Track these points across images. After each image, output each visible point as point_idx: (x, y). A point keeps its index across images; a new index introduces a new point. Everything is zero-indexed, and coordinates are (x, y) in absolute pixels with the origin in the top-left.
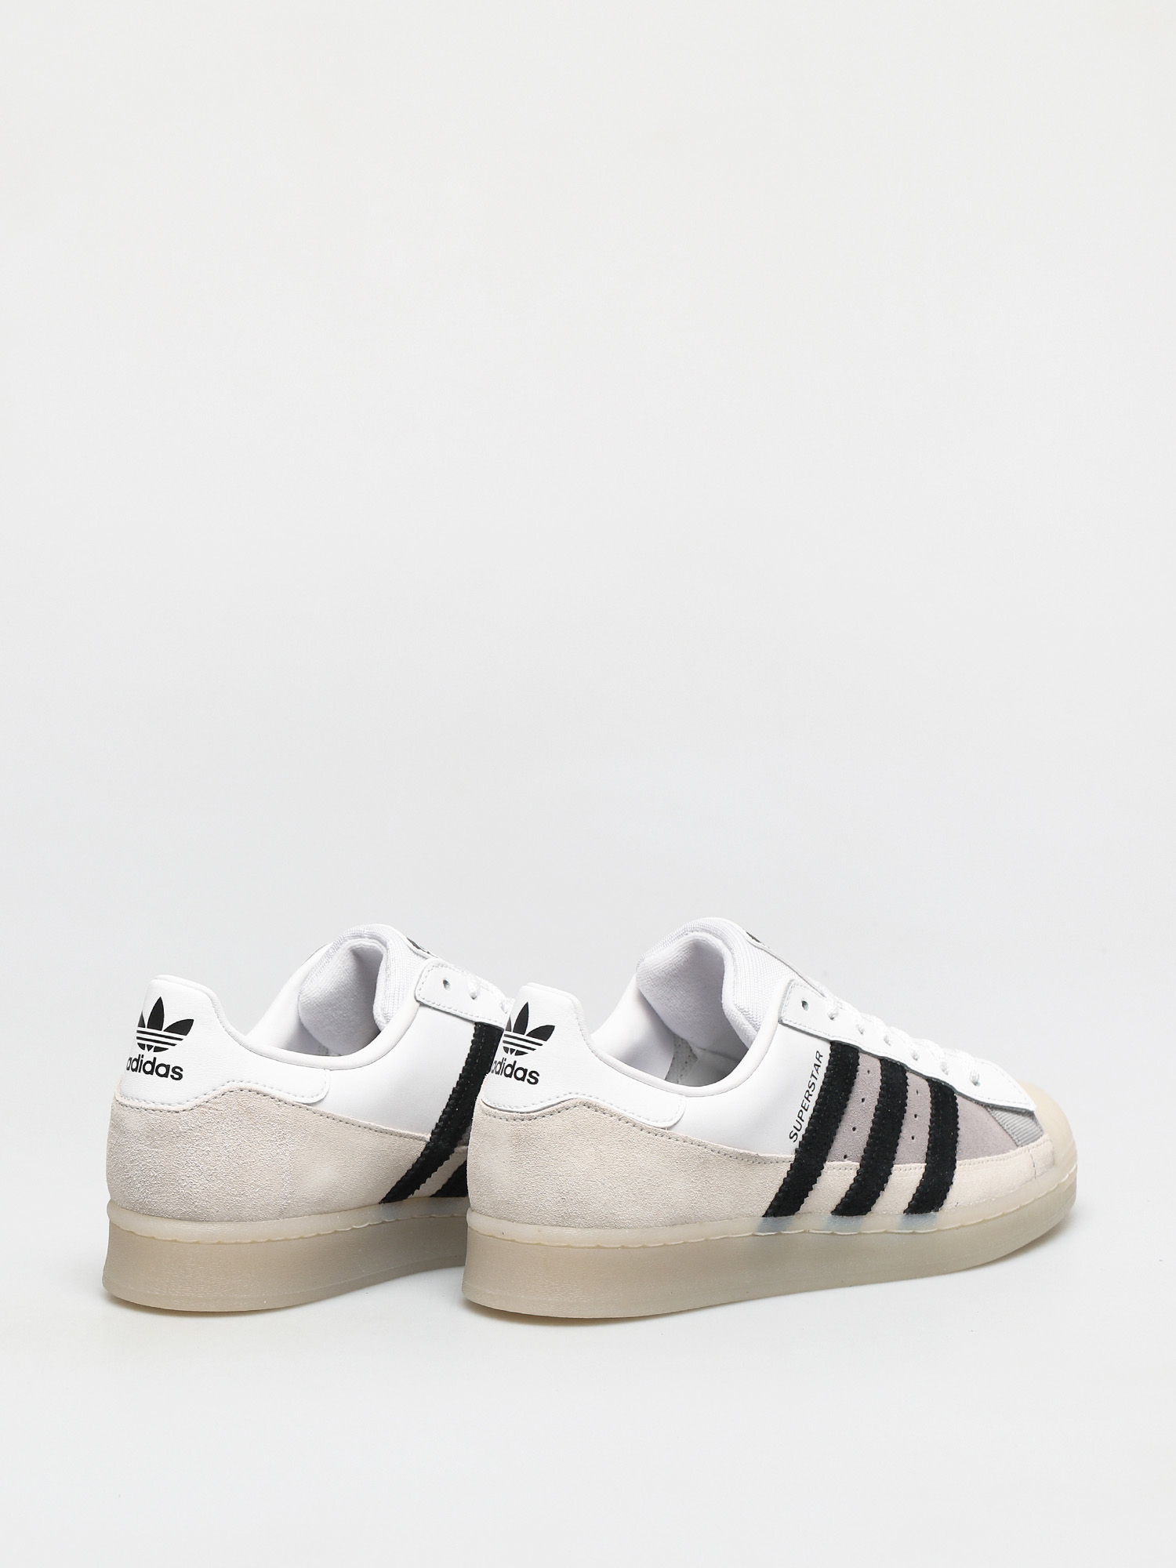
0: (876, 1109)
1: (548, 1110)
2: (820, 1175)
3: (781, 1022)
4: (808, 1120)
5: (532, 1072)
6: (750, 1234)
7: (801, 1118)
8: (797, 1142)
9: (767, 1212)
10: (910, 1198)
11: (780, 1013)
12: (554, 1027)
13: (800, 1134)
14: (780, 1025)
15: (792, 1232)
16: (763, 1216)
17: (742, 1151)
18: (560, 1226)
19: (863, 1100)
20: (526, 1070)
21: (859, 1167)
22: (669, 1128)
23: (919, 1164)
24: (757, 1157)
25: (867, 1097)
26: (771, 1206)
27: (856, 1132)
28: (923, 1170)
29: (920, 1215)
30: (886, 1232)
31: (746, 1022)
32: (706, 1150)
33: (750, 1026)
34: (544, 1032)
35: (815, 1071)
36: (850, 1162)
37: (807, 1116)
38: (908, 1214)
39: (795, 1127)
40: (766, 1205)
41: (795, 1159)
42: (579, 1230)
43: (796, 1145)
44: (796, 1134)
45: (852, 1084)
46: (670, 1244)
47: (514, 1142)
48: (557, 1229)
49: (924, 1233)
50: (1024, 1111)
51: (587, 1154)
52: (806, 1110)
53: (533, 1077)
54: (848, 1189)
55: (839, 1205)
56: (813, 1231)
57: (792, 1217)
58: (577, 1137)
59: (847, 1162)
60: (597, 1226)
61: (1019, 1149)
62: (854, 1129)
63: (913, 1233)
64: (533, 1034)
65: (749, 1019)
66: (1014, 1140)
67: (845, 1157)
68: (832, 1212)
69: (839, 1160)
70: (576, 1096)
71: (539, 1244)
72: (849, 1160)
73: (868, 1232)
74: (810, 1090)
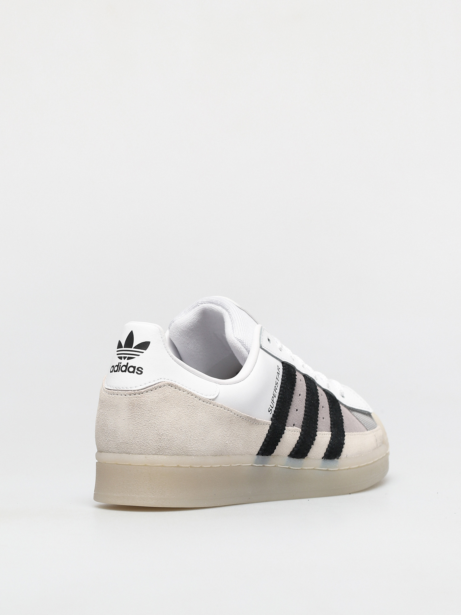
0: (306, 400)
1: (150, 388)
2: (284, 433)
3: (261, 347)
4: (276, 402)
5: (138, 368)
6: (251, 464)
7: (273, 401)
8: (272, 415)
9: (258, 452)
10: (325, 451)
11: (260, 342)
12: (150, 342)
13: (274, 409)
14: (261, 349)
15: (270, 466)
16: (257, 455)
17: (248, 416)
18: (157, 454)
19: (300, 395)
20: (135, 367)
21: (301, 431)
22: (213, 400)
23: (328, 432)
24: (255, 420)
25: (302, 393)
26: (261, 449)
27: (298, 412)
28: (330, 436)
29: (330, 460)
30: (314, 469)
31: (242, 347)
32: (231, 413)
33: (244, 349)
34: (144, 346)
35: (278, 376)
36: (296, 428)
37: (276, 400)
38: (325, 459)
39: (270, 405)
40: (258, 449)
41: (272, 423)
42: (168, 456)
43: (271, 416)
44: (271, 410)
45: (294, 385)
46: (214, 466)
47: (130, 407)
48: (156, 456)
49: (333, 471)
50: (367, 413)
51: (172, 412)
52: (275, 397)
53: (139, 371)
54: (296, 443)
55: (292, 452)
56: (280, 466)
57: (270, 457)
58: (166, 403)
59: (295, 428)
60: (178, 455)
61: (369, 432)
62: (297, 410)
63: (327, 470)
64: (138, 346)
65: (244, 345)
66: (365, 427)
67: (294, 425)
68: (288, 456)
69: (291, 427)
70: (164, 380)
71: (146, 465)
72: (296, 427)
73: (306, 468)
74: (276, 386)
